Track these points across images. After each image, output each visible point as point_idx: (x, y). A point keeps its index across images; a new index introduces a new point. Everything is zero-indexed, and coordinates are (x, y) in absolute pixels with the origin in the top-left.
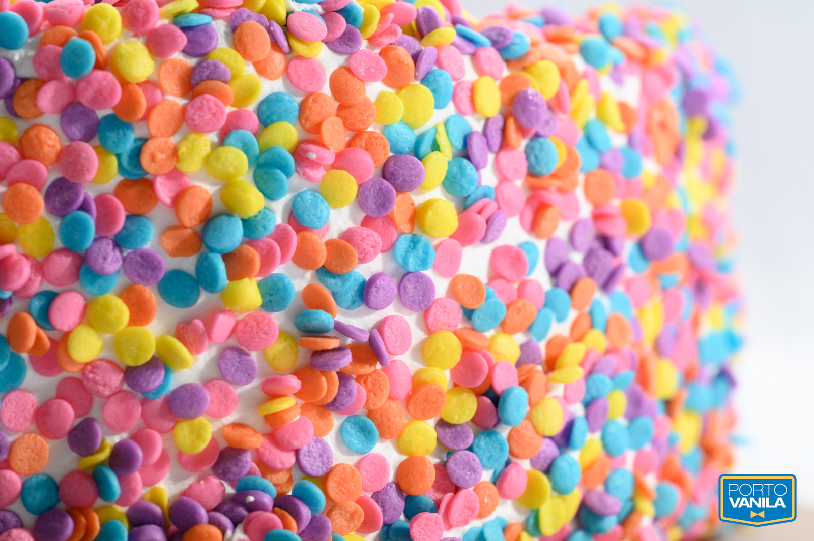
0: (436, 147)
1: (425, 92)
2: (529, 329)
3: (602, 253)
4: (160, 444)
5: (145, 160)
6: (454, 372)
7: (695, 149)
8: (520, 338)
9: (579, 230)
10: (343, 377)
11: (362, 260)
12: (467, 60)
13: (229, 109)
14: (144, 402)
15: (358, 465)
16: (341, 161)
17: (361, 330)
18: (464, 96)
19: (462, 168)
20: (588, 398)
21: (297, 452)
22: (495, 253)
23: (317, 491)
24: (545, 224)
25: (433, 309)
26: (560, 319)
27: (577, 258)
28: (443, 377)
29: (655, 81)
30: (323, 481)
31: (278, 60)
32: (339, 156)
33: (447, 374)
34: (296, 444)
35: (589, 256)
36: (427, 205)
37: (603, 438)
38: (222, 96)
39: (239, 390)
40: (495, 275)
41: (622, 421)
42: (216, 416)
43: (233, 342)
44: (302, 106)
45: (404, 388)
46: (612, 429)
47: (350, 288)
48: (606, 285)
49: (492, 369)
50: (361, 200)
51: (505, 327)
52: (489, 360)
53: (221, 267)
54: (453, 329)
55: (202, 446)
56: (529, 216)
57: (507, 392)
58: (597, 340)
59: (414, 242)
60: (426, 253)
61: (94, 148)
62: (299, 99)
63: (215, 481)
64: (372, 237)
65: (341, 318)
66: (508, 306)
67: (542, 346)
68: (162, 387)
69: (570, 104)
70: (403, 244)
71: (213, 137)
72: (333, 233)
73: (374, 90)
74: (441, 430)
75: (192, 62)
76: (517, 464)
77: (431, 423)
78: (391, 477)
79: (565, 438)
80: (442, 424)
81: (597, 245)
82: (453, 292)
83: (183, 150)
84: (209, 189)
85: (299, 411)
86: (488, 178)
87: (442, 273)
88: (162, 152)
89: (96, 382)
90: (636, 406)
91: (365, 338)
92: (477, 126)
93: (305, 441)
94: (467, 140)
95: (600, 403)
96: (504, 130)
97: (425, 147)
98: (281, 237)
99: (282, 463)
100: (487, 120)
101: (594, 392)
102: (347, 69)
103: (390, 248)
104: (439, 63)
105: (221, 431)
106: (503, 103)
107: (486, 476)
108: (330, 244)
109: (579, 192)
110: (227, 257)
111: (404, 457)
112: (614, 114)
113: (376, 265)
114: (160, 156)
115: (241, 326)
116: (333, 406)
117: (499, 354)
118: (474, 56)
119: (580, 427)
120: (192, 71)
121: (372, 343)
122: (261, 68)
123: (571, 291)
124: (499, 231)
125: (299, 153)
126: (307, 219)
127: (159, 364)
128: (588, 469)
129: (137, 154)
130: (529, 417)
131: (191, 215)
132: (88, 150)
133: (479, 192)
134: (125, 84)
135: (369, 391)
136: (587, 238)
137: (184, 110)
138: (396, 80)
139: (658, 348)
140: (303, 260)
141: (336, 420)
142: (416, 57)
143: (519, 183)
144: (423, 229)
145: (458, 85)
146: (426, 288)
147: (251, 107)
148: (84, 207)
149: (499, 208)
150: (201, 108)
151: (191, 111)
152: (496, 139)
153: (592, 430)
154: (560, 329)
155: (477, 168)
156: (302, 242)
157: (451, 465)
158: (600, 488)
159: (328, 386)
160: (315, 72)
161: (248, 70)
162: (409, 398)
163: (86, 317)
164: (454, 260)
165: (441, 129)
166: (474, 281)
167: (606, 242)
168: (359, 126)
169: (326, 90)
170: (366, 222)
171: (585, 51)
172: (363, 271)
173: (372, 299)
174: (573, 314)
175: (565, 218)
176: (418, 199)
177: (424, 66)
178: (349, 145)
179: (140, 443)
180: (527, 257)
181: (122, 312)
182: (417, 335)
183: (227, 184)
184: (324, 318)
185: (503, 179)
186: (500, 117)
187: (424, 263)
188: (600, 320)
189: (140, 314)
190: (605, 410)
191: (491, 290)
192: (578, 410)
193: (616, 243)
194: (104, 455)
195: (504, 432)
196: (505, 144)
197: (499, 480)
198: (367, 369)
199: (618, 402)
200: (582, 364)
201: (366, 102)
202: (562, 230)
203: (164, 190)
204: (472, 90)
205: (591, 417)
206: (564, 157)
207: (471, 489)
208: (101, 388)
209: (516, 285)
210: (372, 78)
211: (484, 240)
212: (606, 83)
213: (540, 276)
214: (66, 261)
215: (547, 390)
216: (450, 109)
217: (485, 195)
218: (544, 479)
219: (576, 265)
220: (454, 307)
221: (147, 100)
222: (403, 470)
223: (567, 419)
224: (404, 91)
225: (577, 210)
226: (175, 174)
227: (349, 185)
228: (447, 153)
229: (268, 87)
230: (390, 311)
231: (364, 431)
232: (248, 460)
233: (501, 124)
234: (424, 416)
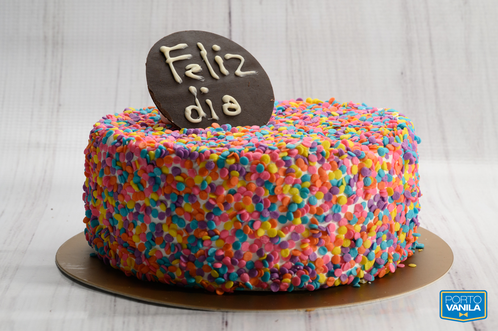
0: (342, 184)
1: (340, 171)
2: (363, 223)
3: (382, 202)
4: (278, 255)
5: (275, 191)
6: (345, 235)
7: (407, 167)
8: (361, 225)
9: (376, 197)
10: (320, 239)
11: (325, 211)
12: (350, 161)
13: (294, 178)
14: (274, 245)
15: (323, 258)
16: (321, 189)
17: (324, 228)
18: (349, 171)
19: (348, 188)
20: (377, 237)
21: (309, 256)
22: (356, 206)
23: (313, 265)
24: (368, 198)
25: (341, 221)
26: (371, 219)
27: (375, 204)
28: (343, 236)
29: (396, 154)
30: (314, 262)
31: (306, 166)
32: (320, 188)
33: (344, 235)
34: (309, 254)
35: (378, 202)
36: (340, 198)
37: (381, 246)
38: (293, 176)
39: (296, 242)
40: (355, 211)
41: (386, 241)
42: (290, 248)
43: (295, 231)
44: (311, 177)
45: (334, 239)
46: (383, 243)
47: (322, 218)
48: (383, 209)
49: (354, 234)
50: (325, 198)
51: (358, 223)
52: (353, 232)
53: (292, 215)
54: (345, 225)
55: (287, 256)
56: (364, 196)
57: (358, 239)
58: (380, 223)
59: (337, 206)
60: (339, 208)
61: (264, 188)
62: (310, 176)
63: (290, 263)
64: (327, 206)
65: (320, 225)
66: (358, 218)
67: (366, 226)
68: (278, 242)
69: (375, 168)
70: (334, 207)
71: (291, 185)
72: (318, 205)
73: (328, 172)
74: (342, 249)
75: (286, 168)
76: (360, 255)
77: (340, 247)
78: (330, 260)
79: (372, 248)
80: (342, 247)
81: (381, 199)
82: (345, 216)
83: (284, 189)
84: (289, 197)
85: (309, 247)
86: (354, 189)
87: (343, 212)
88: (279, 189)
89: (263, 241)
90: (389, 237)
91: (325, 230)
92: (352, 177)
93: (311, 254)
94: (350, 180)
95: (380, 239)
96: (358, 177)
97: (340, 184)
98: (306, 208)
99: (305, 259)
100: (355, 175)
101: (379, 236)
102: (322, 167)
103: (331, 208)
104: (343, 163)
105: (291, 252)
106: (358, 170)
107: (352, 259)
108: (317, 208)
109: (377, 188)
110: (294, 213)
111: (333, 255)
112: (386, 166)
113: (328, 212)
114: (279, 190)
115: (296, 228)
116: (317, 245)
117: (356, 230)
118: (352, 160)
119: (375, 244)
120: (286, 170)
121: (327, 231)
122: (302, 169)
123: (374, 212)
124: (357, 201)
125: (310, 188)
126: (312, 203)
127: (278, 236)
128: (376, 254)
129: (273, 189)
130: (363, 245)
131: (286, 203)
132: (262, 189)
133: (352, 193)
134: (271, 174)
135: (326, 241)
136: (378, 198)
137: (284, 179)
138: (333, 169)
139: (395, 220)
140: (311, 212)
141: (318, 248)
142: (338, 163)
143: (362, 189)
144: (339, 203)
145: (348, 168)
146: (339, 216)
147: (300, 178)
148: (261, 202)
149: (357, 196)
150: (288, 179)
151: (286, 180)
152: (356, 179)
153: (378, 245)
154: (371, 221)
155: (352, 187)
156: (311, 208)
157: (344, 257)
158: (380, 257)
159: (316, 241)
160: (314, 169)
161: (299, 170)
162: (335, 242)
163: (262, 226)
164: (346, 209)
165: (344, 179)
166: (350, 213)
167: (383, 199)
168: (324, 181)
169: (317, 173)
170: (326, 202)
171: (379, 152)
172: (325, 214)
173: (327, 220)
174: (374, 217)
175: (373, 195)
176: (337, 196)
177: (340, 166)
178: (322, 185)
179: (273, 255)
180: (363, 206)
181: (270, 225)
182: (337, 227)
183: (294, 196)
184: (316, 226)
185: (358, 188)
186: (358, 174)
187: (339, 211)
188: (381, 218)
189: (274, 225)
190: (381, 240)
191: (354, 215)
192: (375, 241)
193: (385, 199)
194: (265, 257)
195: (357, 249)
196: (359, 180)
197: (355, 259)
198: (325, 237)
199: (385, 237)
200: (375, 230)
201: (326, 176)
202: (372, 198)
203: (279, 198)
204: (351, 169)
205: (378, 242)
206: (373, 181)
207: (349, 262)
208: (264, 242)
209: (360, 213)
210: (328, 169)
211: (354, 203)
212: (384, 159)
213: (367, 209)
214: (257, 214)
215: (367, 237)
216: (346, 174)
217: (354, 194)
218: (366, 258)
219: (375, 206)
220: (346, 220)
221: (276, 177)
222: (333, 258)
223: (372, 243)
224: (335, 172)
225: (376, 192)
226: (282, 194)
227: (322, 195)
228: (345, 184)
229: (304, 173)
230: (331, 222)
231: (324, 250)
232: (298, 258)
233: (358, 176)
234: (338, 245)
